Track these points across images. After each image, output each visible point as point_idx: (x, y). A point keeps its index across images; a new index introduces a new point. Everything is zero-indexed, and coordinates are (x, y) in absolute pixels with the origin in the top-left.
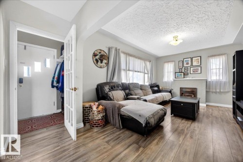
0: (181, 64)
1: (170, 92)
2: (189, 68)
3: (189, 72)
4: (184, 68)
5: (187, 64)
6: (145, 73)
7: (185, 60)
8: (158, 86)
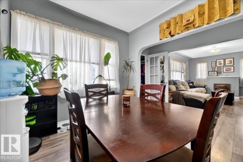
0: (214, 65)
1: (204, 87)
2: (222, 67)
3: (222, 71)
4: (216, 67)
5: (220, 64)
6: (182, 72)
7: (218, 61)
8: (192, 83)
